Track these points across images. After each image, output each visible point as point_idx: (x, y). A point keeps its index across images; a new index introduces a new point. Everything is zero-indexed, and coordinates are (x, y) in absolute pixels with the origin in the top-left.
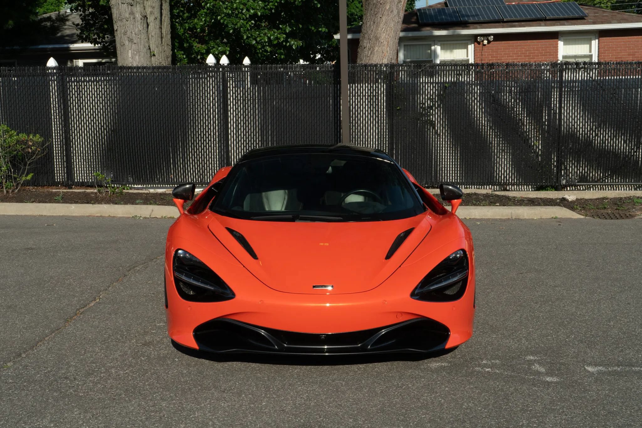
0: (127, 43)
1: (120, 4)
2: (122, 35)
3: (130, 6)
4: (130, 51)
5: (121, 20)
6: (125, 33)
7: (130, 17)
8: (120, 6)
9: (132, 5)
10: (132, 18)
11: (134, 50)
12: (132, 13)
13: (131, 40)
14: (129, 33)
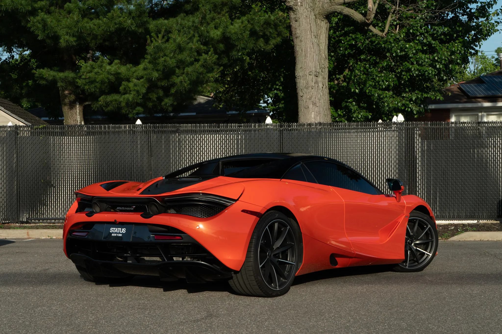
0: (311, 106)
1: (308, 75)
2: (308, 100)
3: (315, 77)
4: (313, 113)
5: (307, 88)
6: (310, 99)
7: (315, 86)
8: (308, 77)
9: (316, 76)
10: (316, 87)
11: (316, 112)
12: (316, 82)
13: (314, 104)
14: (313, 99)
